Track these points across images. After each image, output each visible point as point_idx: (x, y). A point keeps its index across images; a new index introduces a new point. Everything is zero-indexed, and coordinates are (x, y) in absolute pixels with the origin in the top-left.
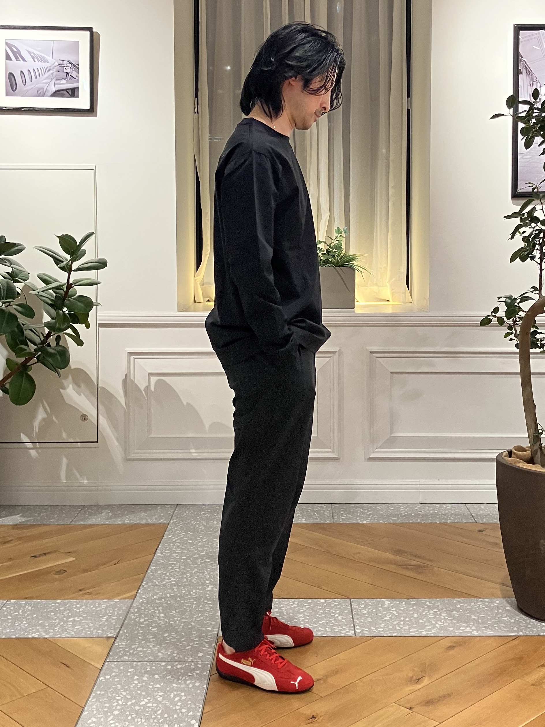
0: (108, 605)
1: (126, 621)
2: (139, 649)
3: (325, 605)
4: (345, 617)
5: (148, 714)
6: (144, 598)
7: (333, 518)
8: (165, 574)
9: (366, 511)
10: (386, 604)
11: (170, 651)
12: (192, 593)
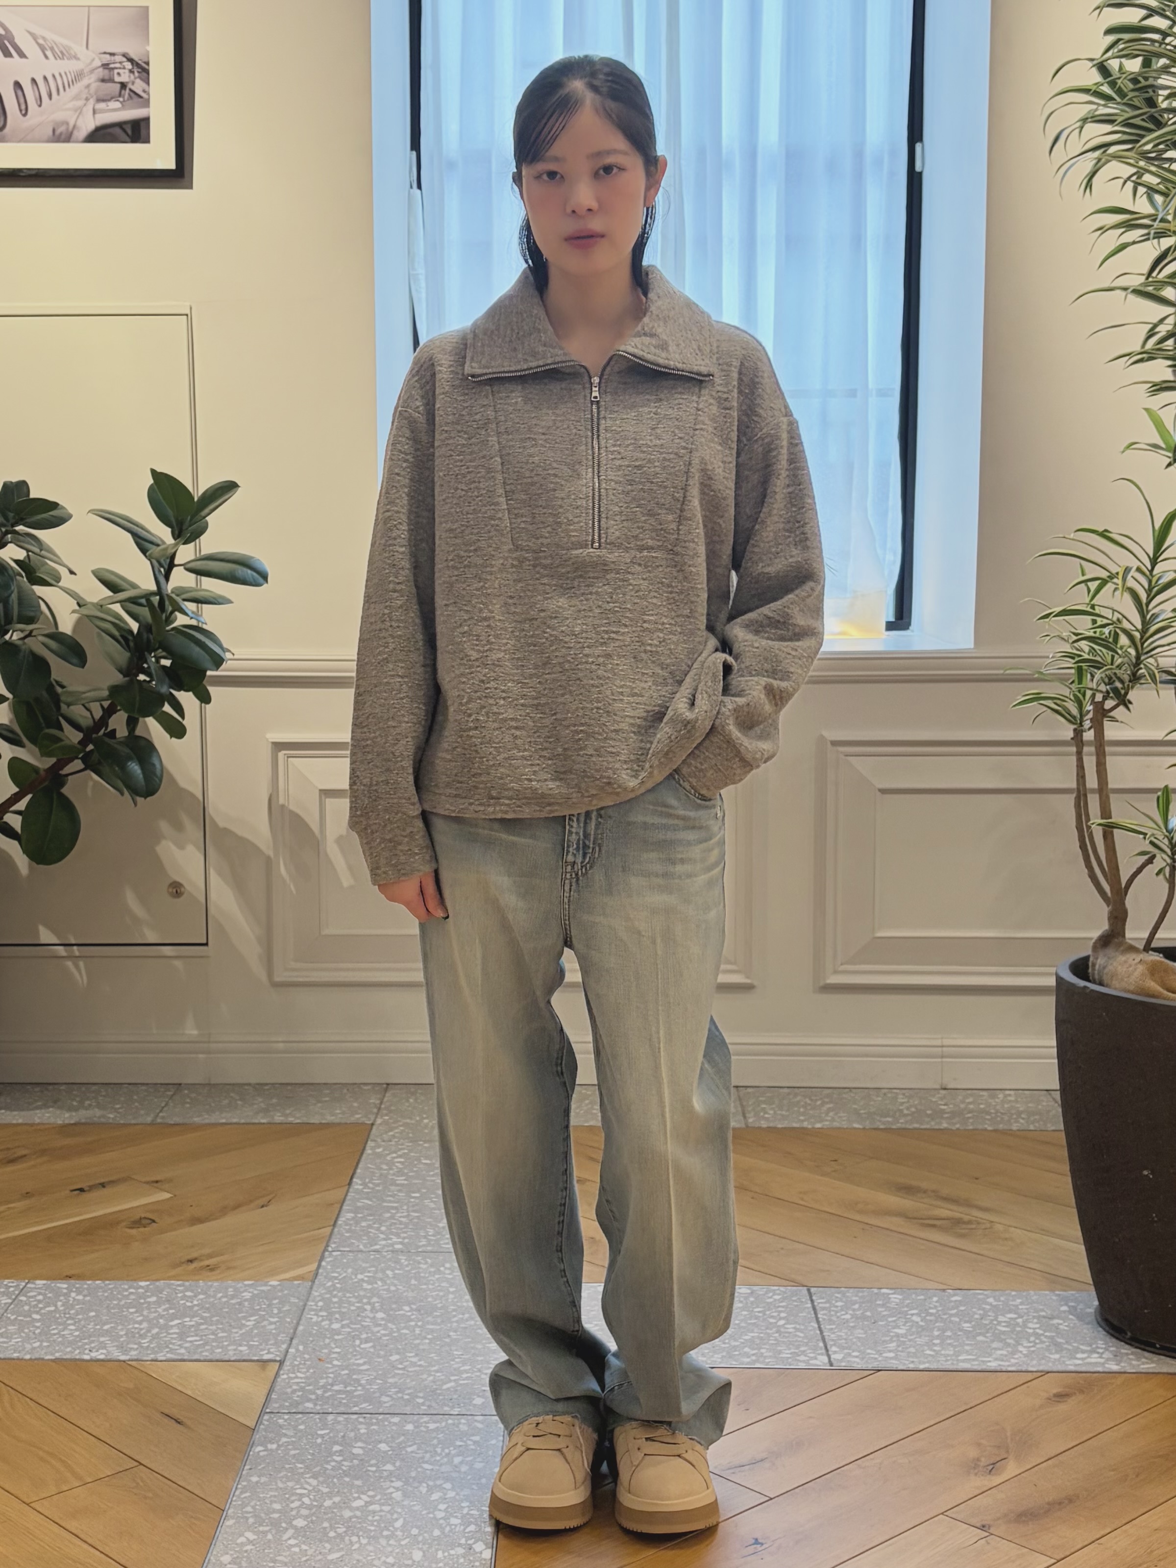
0: (256, 1292)
1: (301, 1328)
2: (336, 1388)
3: (752, 1299)
4: (802, 1327)
5: (372, 1528)
6: (336, 1278)
7: (745, 1117)
8: (378, 1229)
9: (819, 1103)
10: (892, 1300)
11: (408, 1392)
12: (442, 1269)
